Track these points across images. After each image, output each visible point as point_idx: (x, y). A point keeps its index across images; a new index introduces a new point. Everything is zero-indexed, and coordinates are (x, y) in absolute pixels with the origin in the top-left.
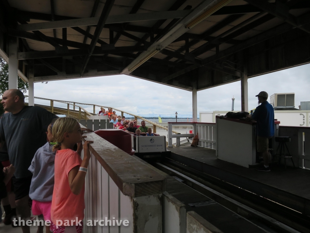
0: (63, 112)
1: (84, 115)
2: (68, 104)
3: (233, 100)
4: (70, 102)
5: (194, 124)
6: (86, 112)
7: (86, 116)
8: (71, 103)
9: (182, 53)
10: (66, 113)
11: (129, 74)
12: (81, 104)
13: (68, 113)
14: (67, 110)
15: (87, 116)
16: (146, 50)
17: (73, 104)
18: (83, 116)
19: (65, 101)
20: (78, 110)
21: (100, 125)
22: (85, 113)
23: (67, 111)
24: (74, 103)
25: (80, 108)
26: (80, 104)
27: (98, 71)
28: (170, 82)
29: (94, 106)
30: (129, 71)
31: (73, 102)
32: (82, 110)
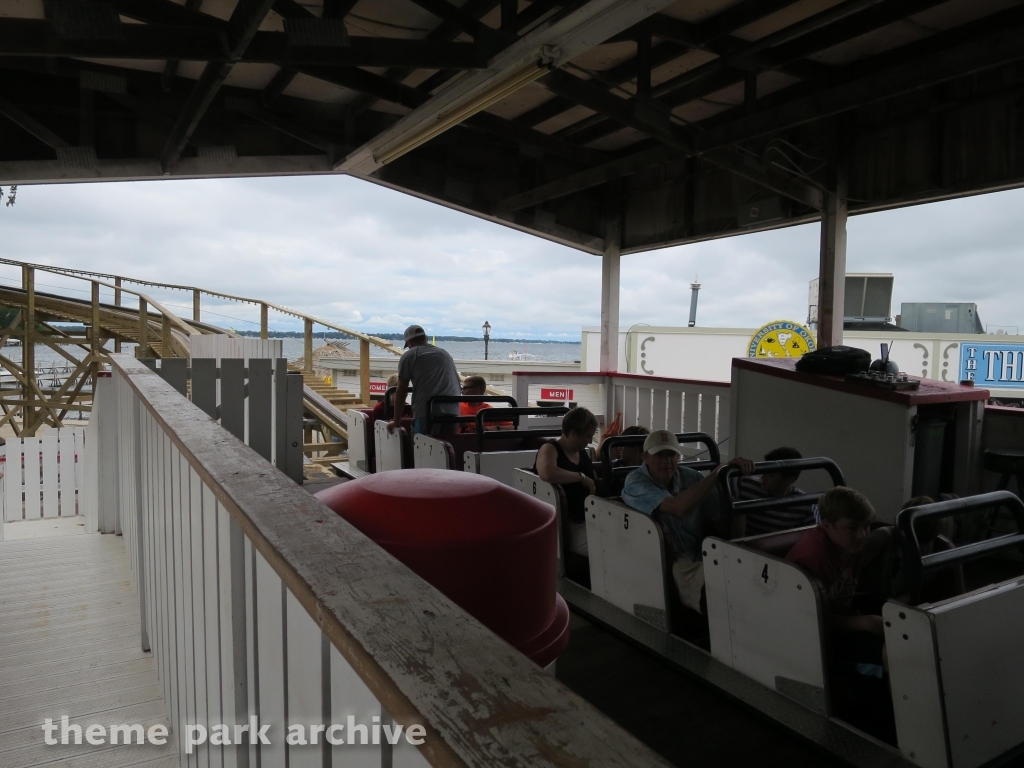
0: (72, 313)
1: (159, 326)
2: (95, 285)
3: (695, 288)
4: (102, 275)
5: (607, 378)
6: (170, 316)
7: (170, 331)
8: (102, 280)
9: (615, 91)
10: (87, 317)
11: (369, 175)
12: (146, 283)
13: (96, 319)
14: (90, 306)
15: (174, 333)
16: (484, 65)
17: (112, 282)
18: (157, 330)
19: (82, 273)
20: (136, 306)
21: (246, 381)
22: (165, 319)
23: (92, 310)
24: (118, 279)
25: (143, 302)
26: (141, 282)
27: (240, 154)
28: (525, 216)
29: (197, 292)
30: (376, 159)
31: (111, 276)
32: (150, 309)
